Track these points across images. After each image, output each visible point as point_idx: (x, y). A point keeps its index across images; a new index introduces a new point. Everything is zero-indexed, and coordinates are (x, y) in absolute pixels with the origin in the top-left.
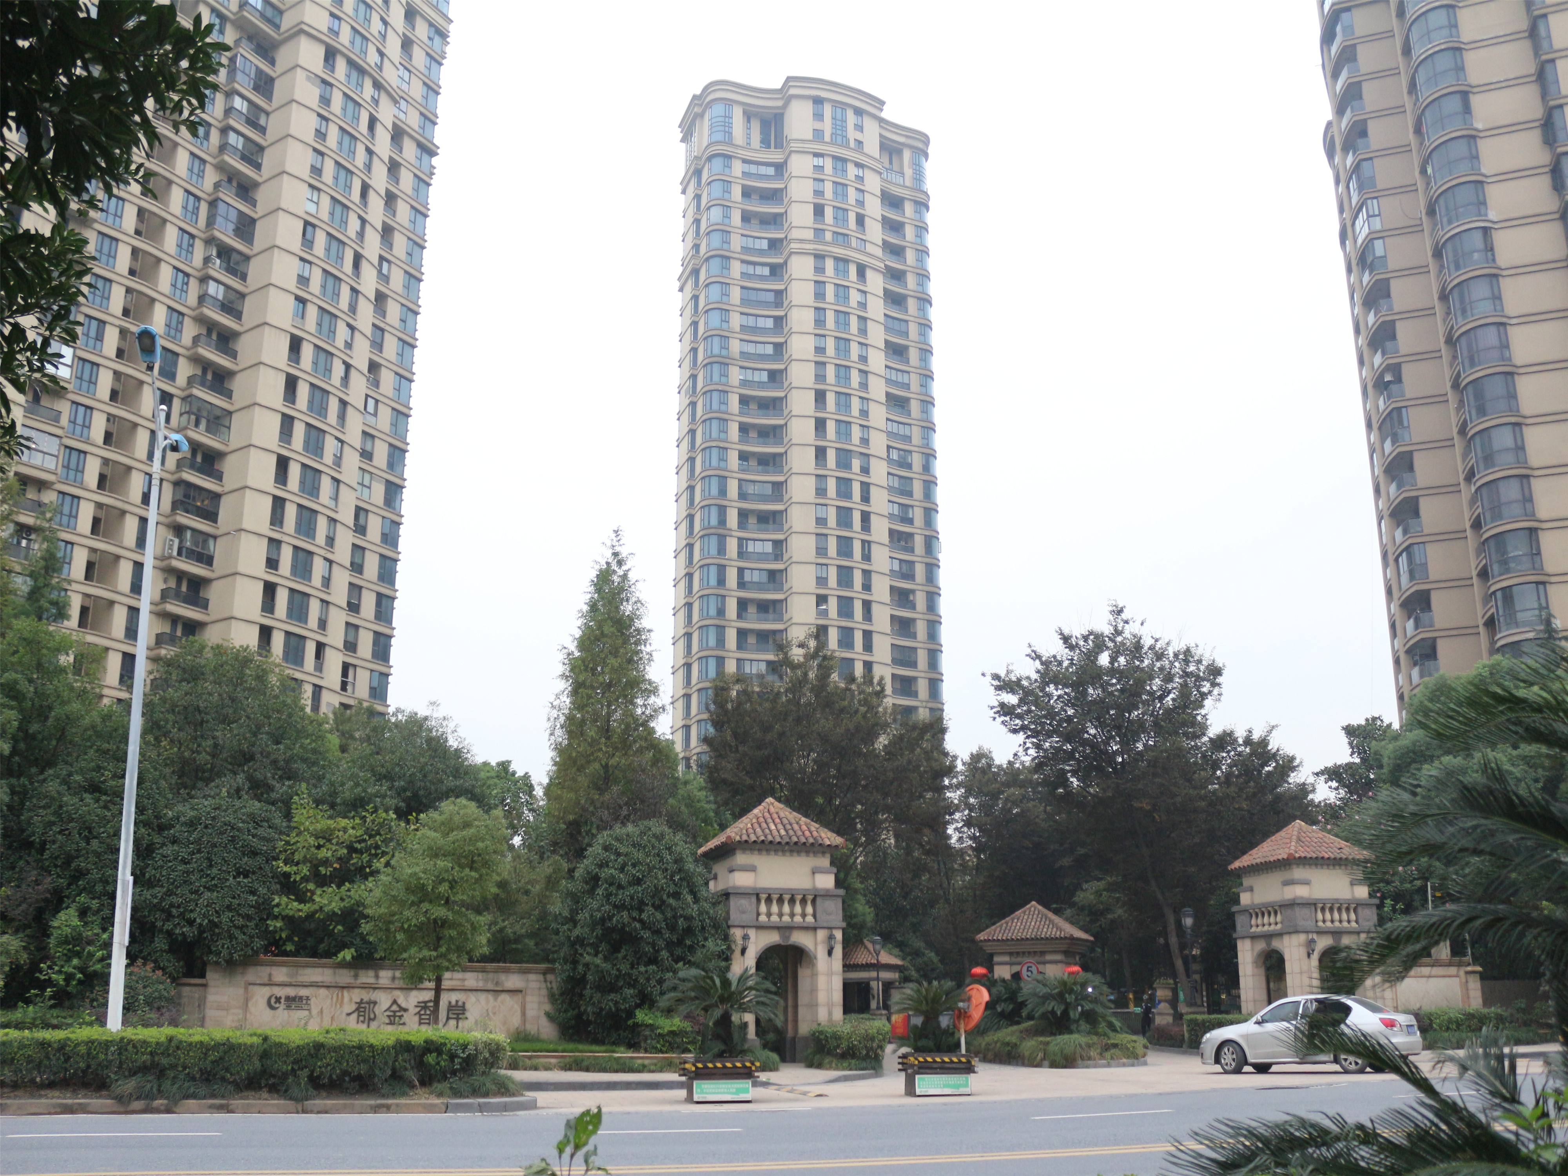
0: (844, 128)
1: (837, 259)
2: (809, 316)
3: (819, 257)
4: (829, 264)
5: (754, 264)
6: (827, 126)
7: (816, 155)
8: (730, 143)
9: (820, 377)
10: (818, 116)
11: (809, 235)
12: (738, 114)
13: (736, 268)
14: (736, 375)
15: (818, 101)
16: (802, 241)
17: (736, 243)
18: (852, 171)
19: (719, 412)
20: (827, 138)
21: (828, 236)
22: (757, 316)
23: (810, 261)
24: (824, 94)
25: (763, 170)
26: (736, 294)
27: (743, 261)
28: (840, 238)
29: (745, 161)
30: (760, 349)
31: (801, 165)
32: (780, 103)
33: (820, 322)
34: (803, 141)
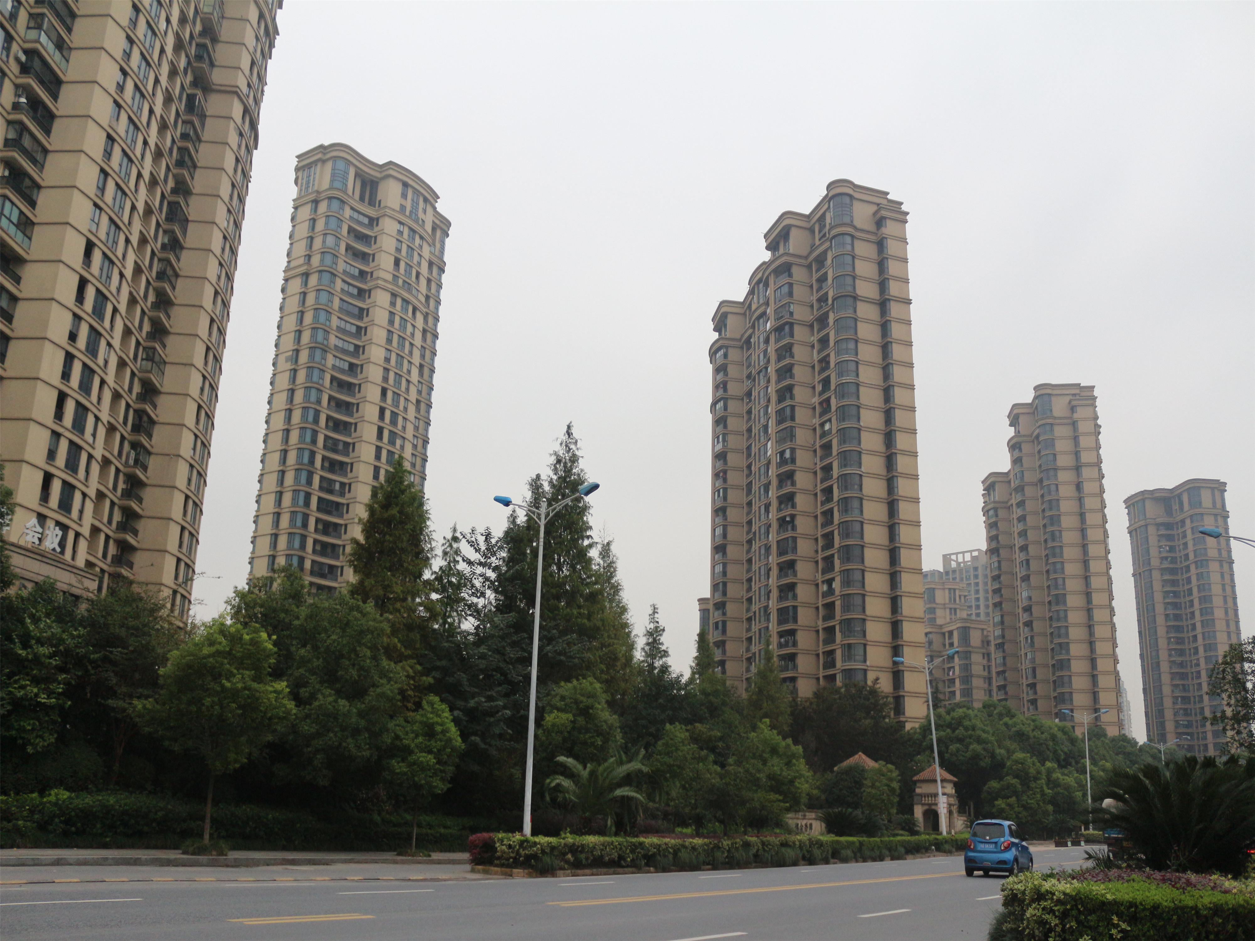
0: (417, 209)
1: (404, 300)
2: (383, 334)
3: (394, 295)
4: (399, 302)
5: (349, 284)
6: (408, 204)
7: (400, 223)
8: (345, 192)
9: (385, 379)
10: (404, 196)
11: (389, 277)
12: (352, 172)
13: (339, 284)
14: (330, 360)
15: (405, 185)
16: (386, 281)
17: (341, 266)
18: (418, 240)
19: (318, 383)
20: (408, 213)
21: (400, 282)
22: (346, 322)
23: (387, 297)
24: (410, 182)
25: (361, 218)
26: (336, 302)
27: (344, 281)
28: (406, 285)
29: (352, 209)
30: (346, 346)
31: (389, 226)
32: (378, 175)
33: (389, 341)
34: (394, 210)
